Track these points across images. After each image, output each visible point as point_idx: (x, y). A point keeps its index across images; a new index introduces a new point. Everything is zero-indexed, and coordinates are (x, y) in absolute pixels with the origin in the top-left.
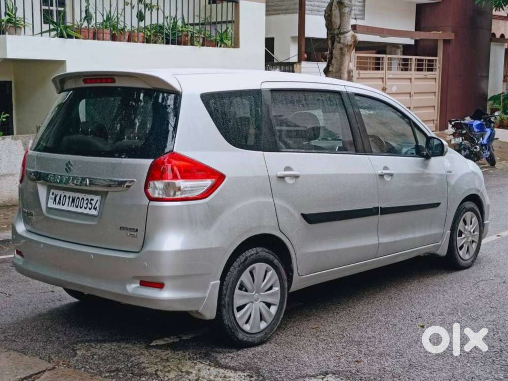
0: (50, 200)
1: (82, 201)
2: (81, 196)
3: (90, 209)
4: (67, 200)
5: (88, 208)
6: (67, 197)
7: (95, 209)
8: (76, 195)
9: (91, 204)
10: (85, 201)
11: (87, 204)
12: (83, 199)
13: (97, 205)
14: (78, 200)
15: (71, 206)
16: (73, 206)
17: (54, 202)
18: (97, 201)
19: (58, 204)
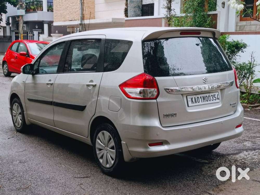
0: (189, 102)
1: (209, 97)
2: (207, 95)
3: (215, 100)
4: (200, 99)
5: (214, 100)
6: (200, 98)
7: (218, 99)
8: (205, 95)
9: (214, 97)
10: (211, 97)
11: (213, 98)
12: (209, 96)
13: (218, 97)
14: (206, 97)
15: (204, 102)
16: (205, 102)
17: (192, 103)
18: (218, 95)
19: (195, 103)
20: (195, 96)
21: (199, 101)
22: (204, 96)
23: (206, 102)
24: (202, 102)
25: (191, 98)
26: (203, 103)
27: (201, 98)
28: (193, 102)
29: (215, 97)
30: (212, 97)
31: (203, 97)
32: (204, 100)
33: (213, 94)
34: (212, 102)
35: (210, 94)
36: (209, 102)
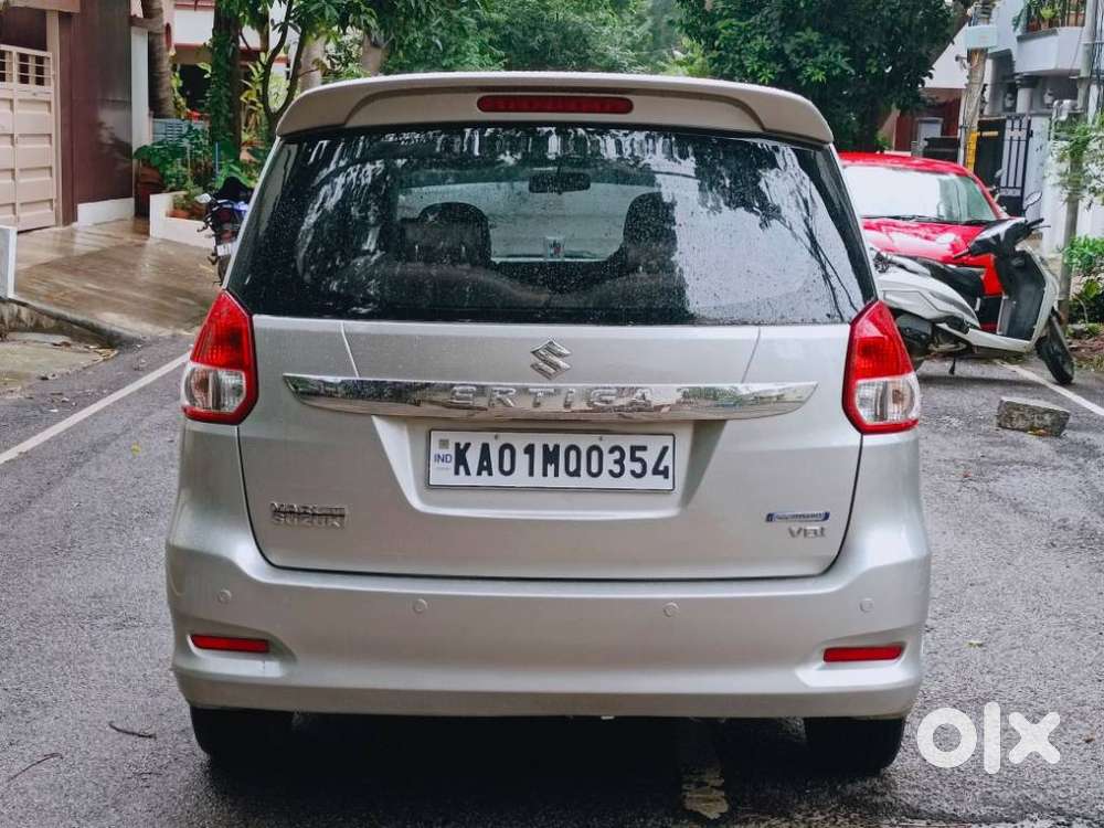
1: (594, 455)
3: (638, 475)
4: (522, 458)
5: (627, 474)
6: (520, 450)
7: (662, 472)
9: (634, 459)
10: (606, 454)
11: (626, 462)
12: (596, 448)
13: (667, 461)
14: (573, 454)
15: (545, 474)
16: (556, 475)
17: (457, 472)
18: (665, 449)
19: (479, 473)
20: (488, 437)
21: (507, 467)
22: (557, 447)
23: (564, 480)
24: (531, 473)
25: (458, 445)
26: (538, 480)
27: (530, 450)
28: (462, 468)
29: (641, 460)
30: (617, 455)
31: (546, 447)
32: (551, 469)
33: (626, 443)
34: (605, 481)
35: (605, 436)
36: (584, 480)
